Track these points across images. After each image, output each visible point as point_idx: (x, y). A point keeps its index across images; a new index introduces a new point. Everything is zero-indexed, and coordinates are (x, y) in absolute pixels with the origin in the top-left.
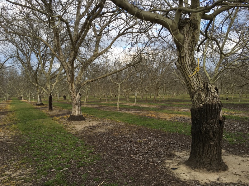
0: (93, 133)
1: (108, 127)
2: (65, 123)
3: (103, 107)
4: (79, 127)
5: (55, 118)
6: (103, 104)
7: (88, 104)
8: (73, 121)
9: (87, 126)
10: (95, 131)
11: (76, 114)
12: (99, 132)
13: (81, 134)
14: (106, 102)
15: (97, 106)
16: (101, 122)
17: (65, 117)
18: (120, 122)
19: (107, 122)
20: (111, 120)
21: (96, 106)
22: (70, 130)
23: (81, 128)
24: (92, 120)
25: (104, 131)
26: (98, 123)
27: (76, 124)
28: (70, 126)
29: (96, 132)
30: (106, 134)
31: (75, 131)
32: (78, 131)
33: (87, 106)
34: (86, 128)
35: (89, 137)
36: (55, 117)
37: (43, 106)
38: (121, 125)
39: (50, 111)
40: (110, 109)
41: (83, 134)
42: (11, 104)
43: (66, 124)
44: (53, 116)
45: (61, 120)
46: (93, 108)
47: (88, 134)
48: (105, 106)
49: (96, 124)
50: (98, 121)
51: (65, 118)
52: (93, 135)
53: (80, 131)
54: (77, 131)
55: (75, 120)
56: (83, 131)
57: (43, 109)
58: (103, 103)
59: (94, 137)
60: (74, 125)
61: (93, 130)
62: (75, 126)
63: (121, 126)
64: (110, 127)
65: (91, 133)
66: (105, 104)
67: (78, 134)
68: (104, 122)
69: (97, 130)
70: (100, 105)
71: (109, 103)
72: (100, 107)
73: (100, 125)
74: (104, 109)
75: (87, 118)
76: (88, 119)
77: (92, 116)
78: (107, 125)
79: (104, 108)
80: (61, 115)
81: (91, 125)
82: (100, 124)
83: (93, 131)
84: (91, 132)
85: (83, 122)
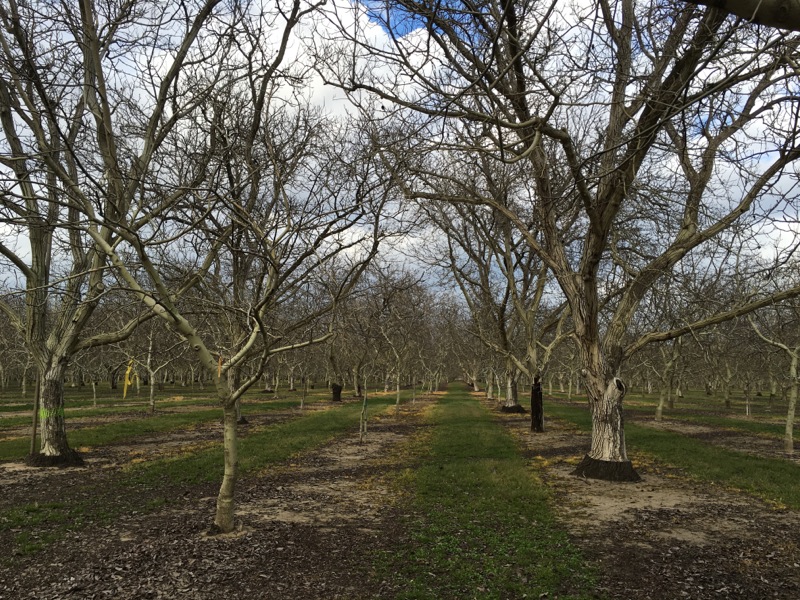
0: (650, 543)
1: (725, 525)
2: (563, 482)
3: (730, 434)
4: (608, 505)
5: (537, 461)
6: (731, 424)
7: (671, 420)
8: (591, 481)
9: (636, 509)
10: (663, 535)
11: (607, 456)
12: (675, 542)
13: (603, 537)
14: (747, 417)
15: (706, 430)
16: (701, 499)
17: (570, 460)
18: (783, 507)
19: (723, 502)
20: (747, 495)
21: (701, 428)
22: (568, 517)
23: (611, 512)
24: (666, 486)
25: (698, 539)
26: (686, 499)
27: (600, 494)
28: (574, 497)
29: (662, 541)
30: (703, 558)
31: (585, 522)
32: (596, 523)
33: (668, 425)
34: (631, 518)
35: (630, 557)
36: (540, 457)
37: (519, 415)
38: (784, 521)
39: (533, 434)
40: (757, 447)
41: (609, 542)
42: (441, 401)
43: (566, 487)
44: (536, 453)
45: (553, 472)
46: (684, 435)
47: (627, 544)
48: (739, 433)
49: (676, 505)
50: (690, 492)
51: (569, 464)
52: (645, 551)
53: (603, 523)
54: (591, 523)
55: (601, 478)
56: (613, 528)
57: (515, 427)
58: (733, 417)
59: (647, 561)
60: (589, 497)
61: (655, 528)
62: (593, 502)
63: (784, 527)
64: (731, 526)
65: (643, 541)
66: (740, 424)
67: (590, 538)
68: (713, 501)
69: (670, 532)
70: (720, 425)
71: (757, 421)
72: (714, 435)
73: (692, 510)
74: (729, 443)
75: (650, 473)
76: (652, 480)
77: (670, 466)
78: (721, 512)
79: (732, 439)
80: (563, 453)
81: (655, 505)
82: (692, 505)
83: (654, 533)
84: (643, 538)
85: (630, 487)
